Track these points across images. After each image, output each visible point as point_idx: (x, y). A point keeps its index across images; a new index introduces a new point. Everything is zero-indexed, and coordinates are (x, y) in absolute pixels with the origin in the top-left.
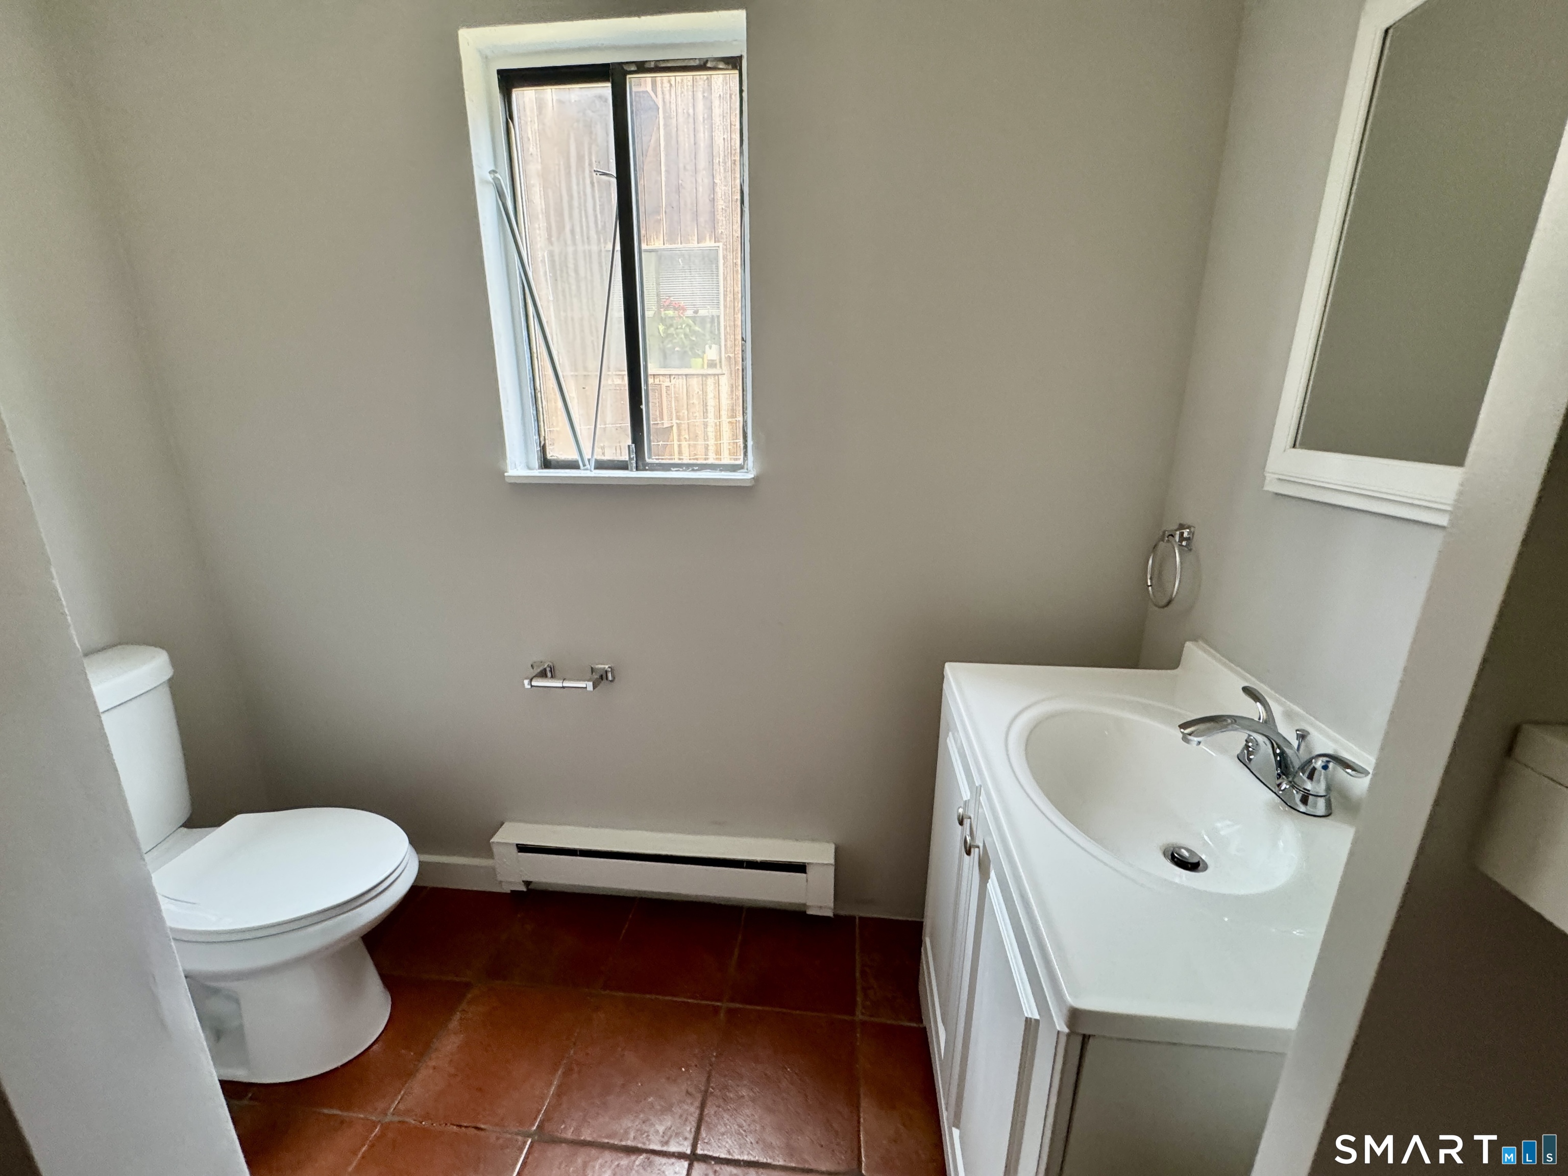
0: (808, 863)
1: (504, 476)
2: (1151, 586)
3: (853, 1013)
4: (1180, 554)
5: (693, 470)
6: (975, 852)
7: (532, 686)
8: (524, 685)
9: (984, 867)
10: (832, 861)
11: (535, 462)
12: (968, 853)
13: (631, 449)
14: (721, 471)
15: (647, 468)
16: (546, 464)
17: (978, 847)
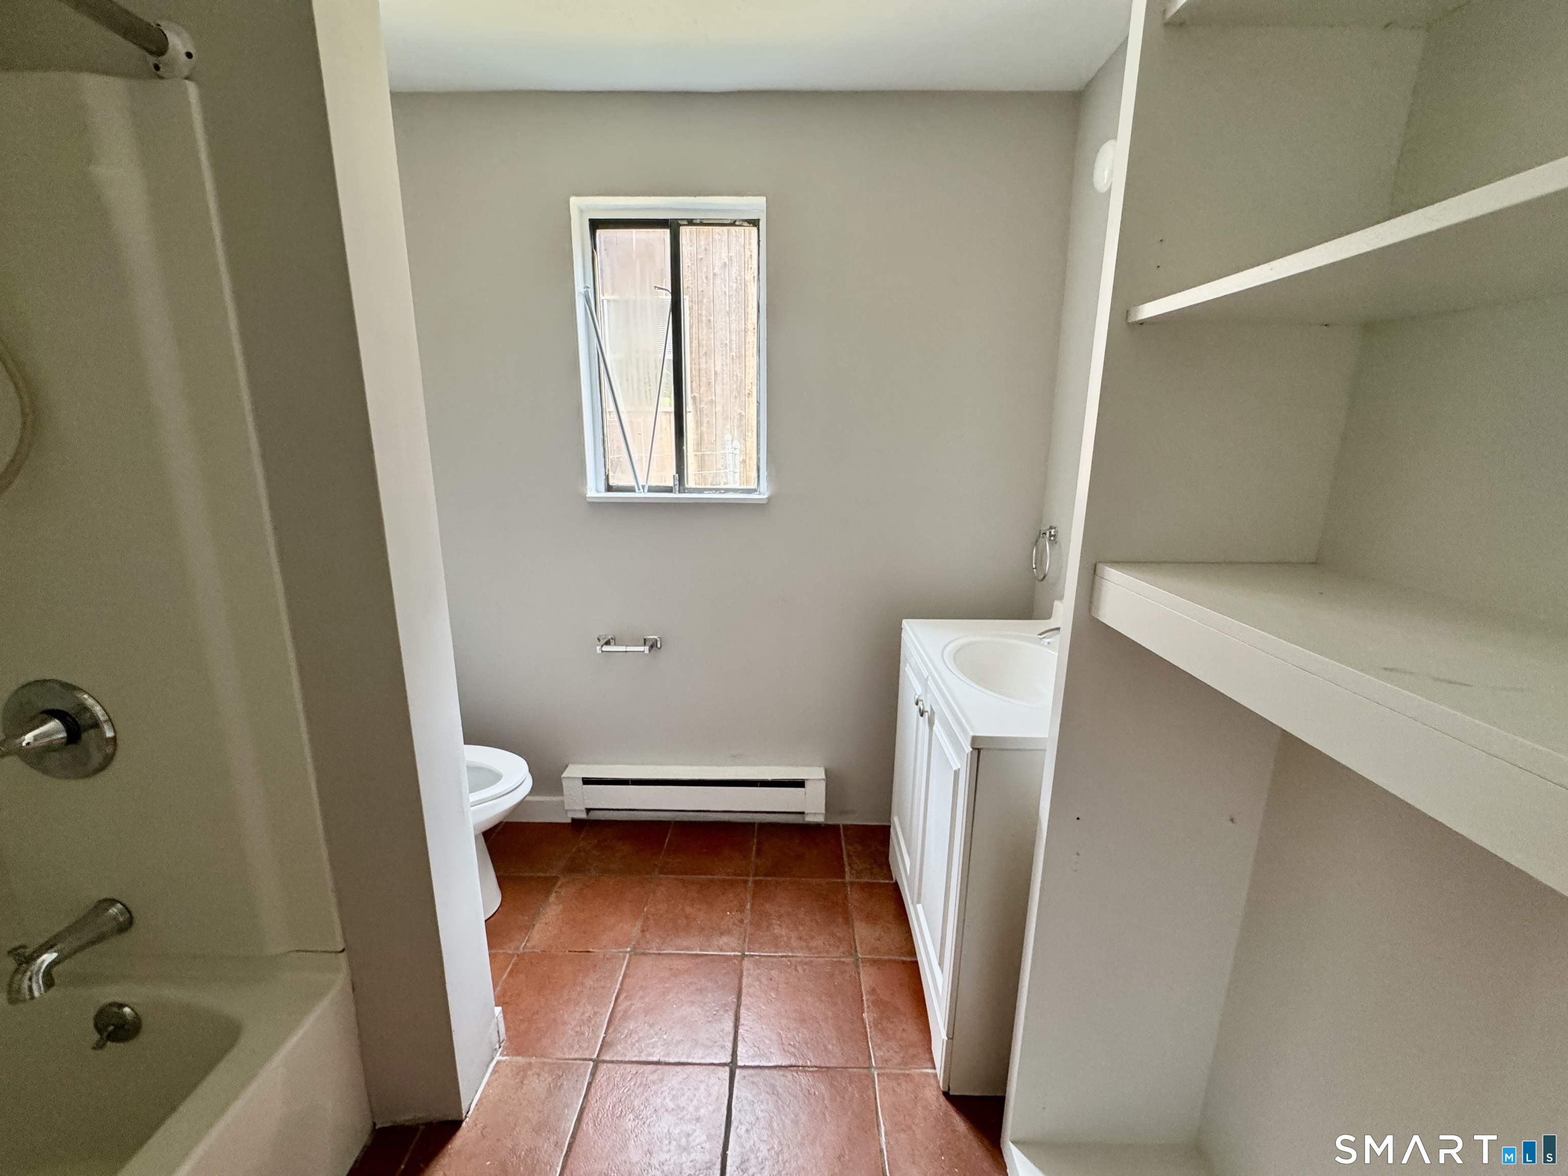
0: (807, 780)
1: (586, 497)
2: (1035, 568)
3: (843, 877)
4: (1049, 546)
5: (720, 493)
6: (926, 715)
7: (602, 651)
8: (596, 650)
9: (931, 723)
10: (823, 776)
11: (602, 487)
12: (922, 715)
13: (675, 478)
14: (741, 493)
15: (686, 491)
16: (609, 488)
17: (927, 712)
